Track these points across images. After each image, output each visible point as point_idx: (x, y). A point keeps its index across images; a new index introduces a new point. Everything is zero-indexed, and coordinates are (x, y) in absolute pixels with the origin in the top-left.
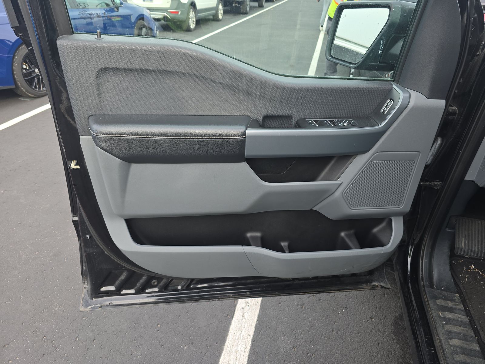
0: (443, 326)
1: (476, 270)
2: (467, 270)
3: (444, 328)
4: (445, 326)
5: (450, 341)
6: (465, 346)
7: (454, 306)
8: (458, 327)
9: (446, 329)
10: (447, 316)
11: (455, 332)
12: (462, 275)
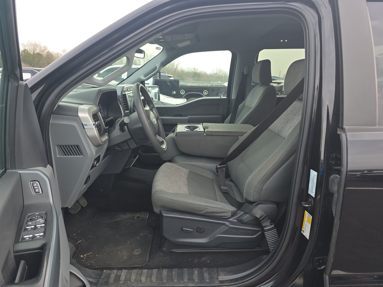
0: (132, 283)
1: (85, 255)
2: (84, 260)
3: (133, 283)
4: (131, 282)
5: (143, 281)
6: (145, 275)
7: (115, 274)
8: (132, 275)
9: (134, 282)
10: (124, 279)
11: (135, 278)
12: (88, 264)
